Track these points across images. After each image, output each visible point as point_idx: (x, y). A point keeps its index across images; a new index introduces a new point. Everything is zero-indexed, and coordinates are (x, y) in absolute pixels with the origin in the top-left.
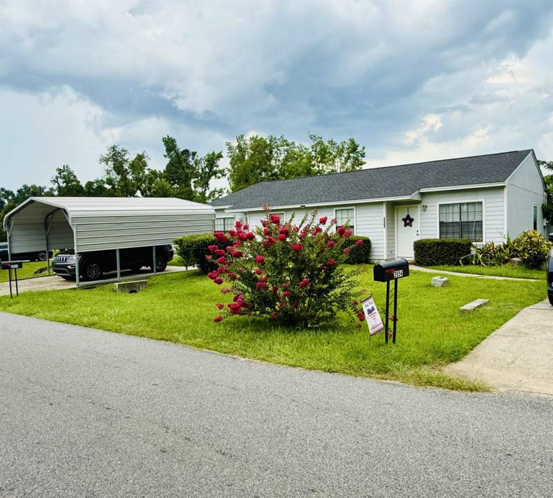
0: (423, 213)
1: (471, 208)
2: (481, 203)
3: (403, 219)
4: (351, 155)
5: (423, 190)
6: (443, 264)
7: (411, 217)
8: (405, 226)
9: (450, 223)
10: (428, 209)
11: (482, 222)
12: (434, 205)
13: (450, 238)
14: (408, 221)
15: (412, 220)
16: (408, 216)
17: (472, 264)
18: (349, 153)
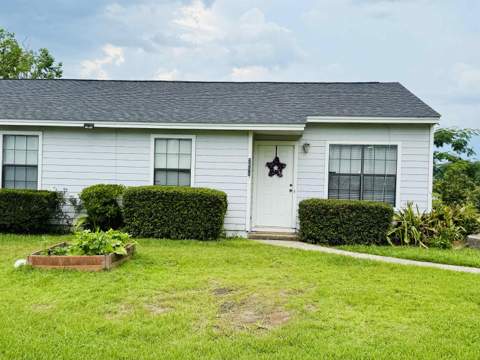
0: (302, 156)
1: (380, 155)
2: (395, 147)
3: (268, 165)
4: (43, 71)
5: (310, 119)
6: (357, 242)
7: (281, 161)
8: (271, 174)
9: (345, 175)
10: (311, 150)
11: (395, 176)
12: (321, 145)
13: (346, 199)
14: (276, 168)
15: (282, 166)
16: (277, 159)
17: (404, 243)
18: (40, 68)
